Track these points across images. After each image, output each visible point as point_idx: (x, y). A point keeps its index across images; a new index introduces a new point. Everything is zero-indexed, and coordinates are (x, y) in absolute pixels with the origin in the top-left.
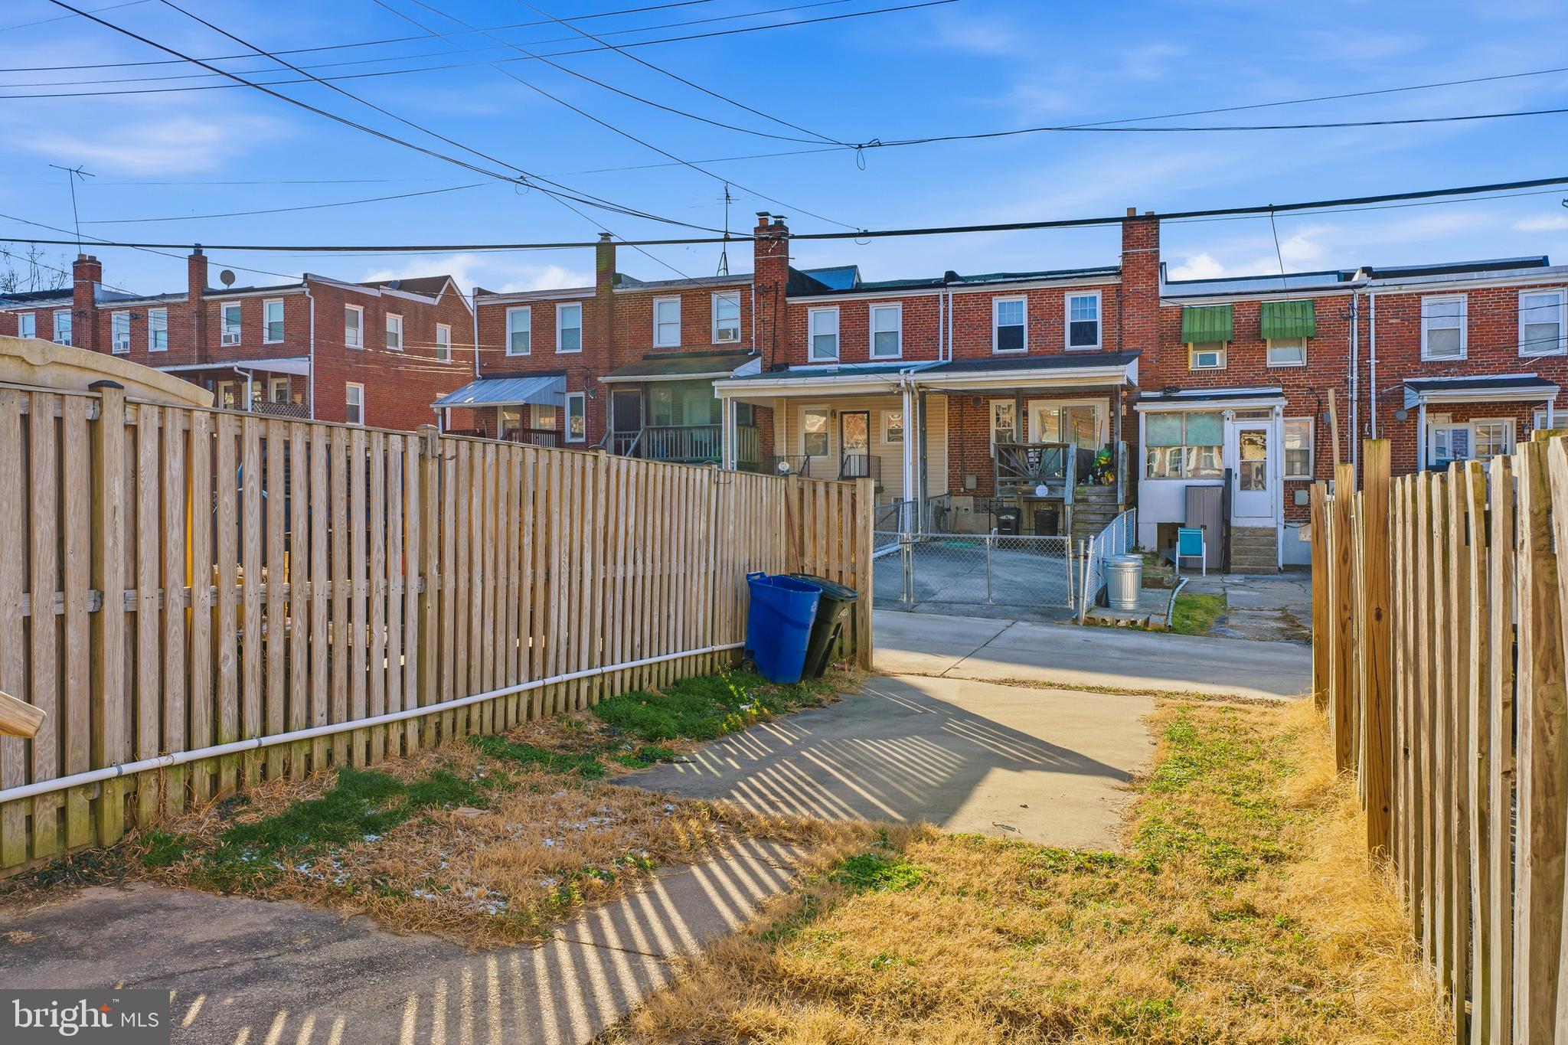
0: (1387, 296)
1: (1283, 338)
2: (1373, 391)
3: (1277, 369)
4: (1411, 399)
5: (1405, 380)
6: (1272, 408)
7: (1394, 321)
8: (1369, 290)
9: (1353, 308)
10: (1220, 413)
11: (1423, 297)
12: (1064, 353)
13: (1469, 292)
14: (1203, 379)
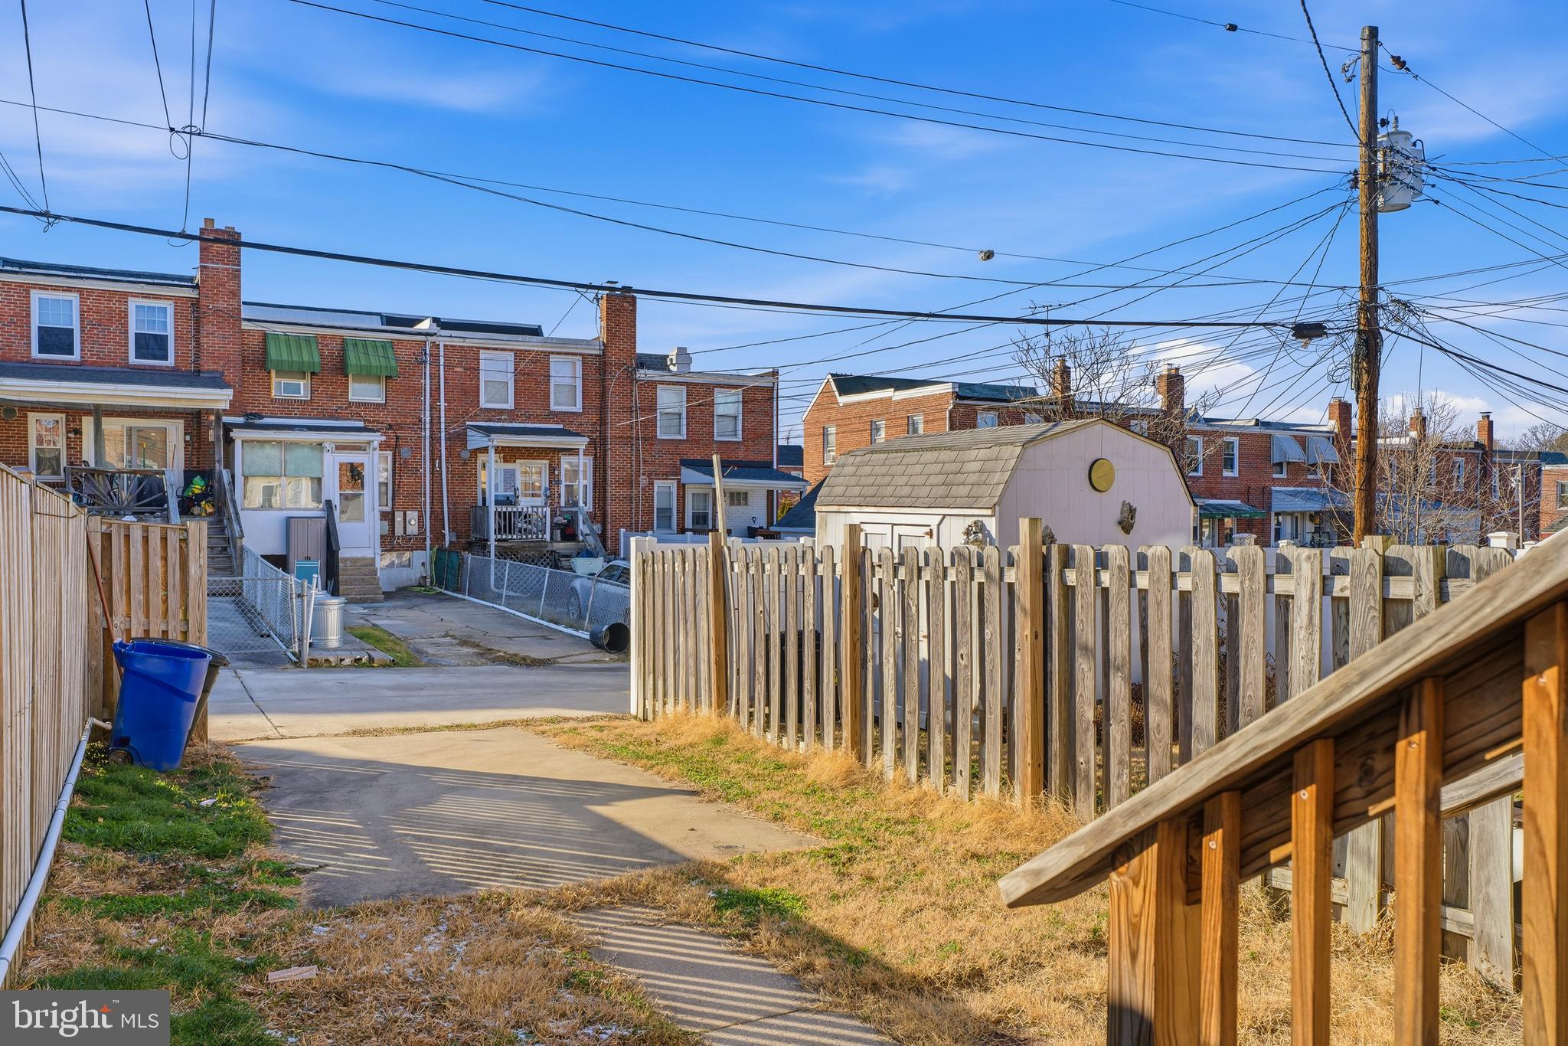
0: (454, 346)
1: (367, 375)
2: (443, 430)
3: (359, 404)
4: (475, 440)
5: (467, 423)
6: (369, 443)
7: (459, 369)
8: (440, 338)
9: (425, 354)
10: (321, 444)
11: (481, 351)
12: (128, 366)
13: (516, 351)
14: (287, 407)
